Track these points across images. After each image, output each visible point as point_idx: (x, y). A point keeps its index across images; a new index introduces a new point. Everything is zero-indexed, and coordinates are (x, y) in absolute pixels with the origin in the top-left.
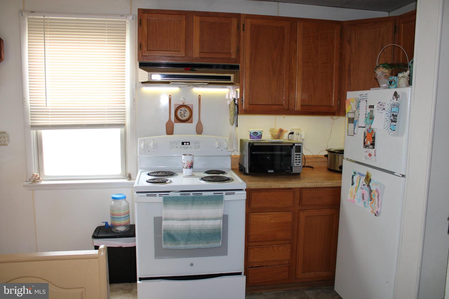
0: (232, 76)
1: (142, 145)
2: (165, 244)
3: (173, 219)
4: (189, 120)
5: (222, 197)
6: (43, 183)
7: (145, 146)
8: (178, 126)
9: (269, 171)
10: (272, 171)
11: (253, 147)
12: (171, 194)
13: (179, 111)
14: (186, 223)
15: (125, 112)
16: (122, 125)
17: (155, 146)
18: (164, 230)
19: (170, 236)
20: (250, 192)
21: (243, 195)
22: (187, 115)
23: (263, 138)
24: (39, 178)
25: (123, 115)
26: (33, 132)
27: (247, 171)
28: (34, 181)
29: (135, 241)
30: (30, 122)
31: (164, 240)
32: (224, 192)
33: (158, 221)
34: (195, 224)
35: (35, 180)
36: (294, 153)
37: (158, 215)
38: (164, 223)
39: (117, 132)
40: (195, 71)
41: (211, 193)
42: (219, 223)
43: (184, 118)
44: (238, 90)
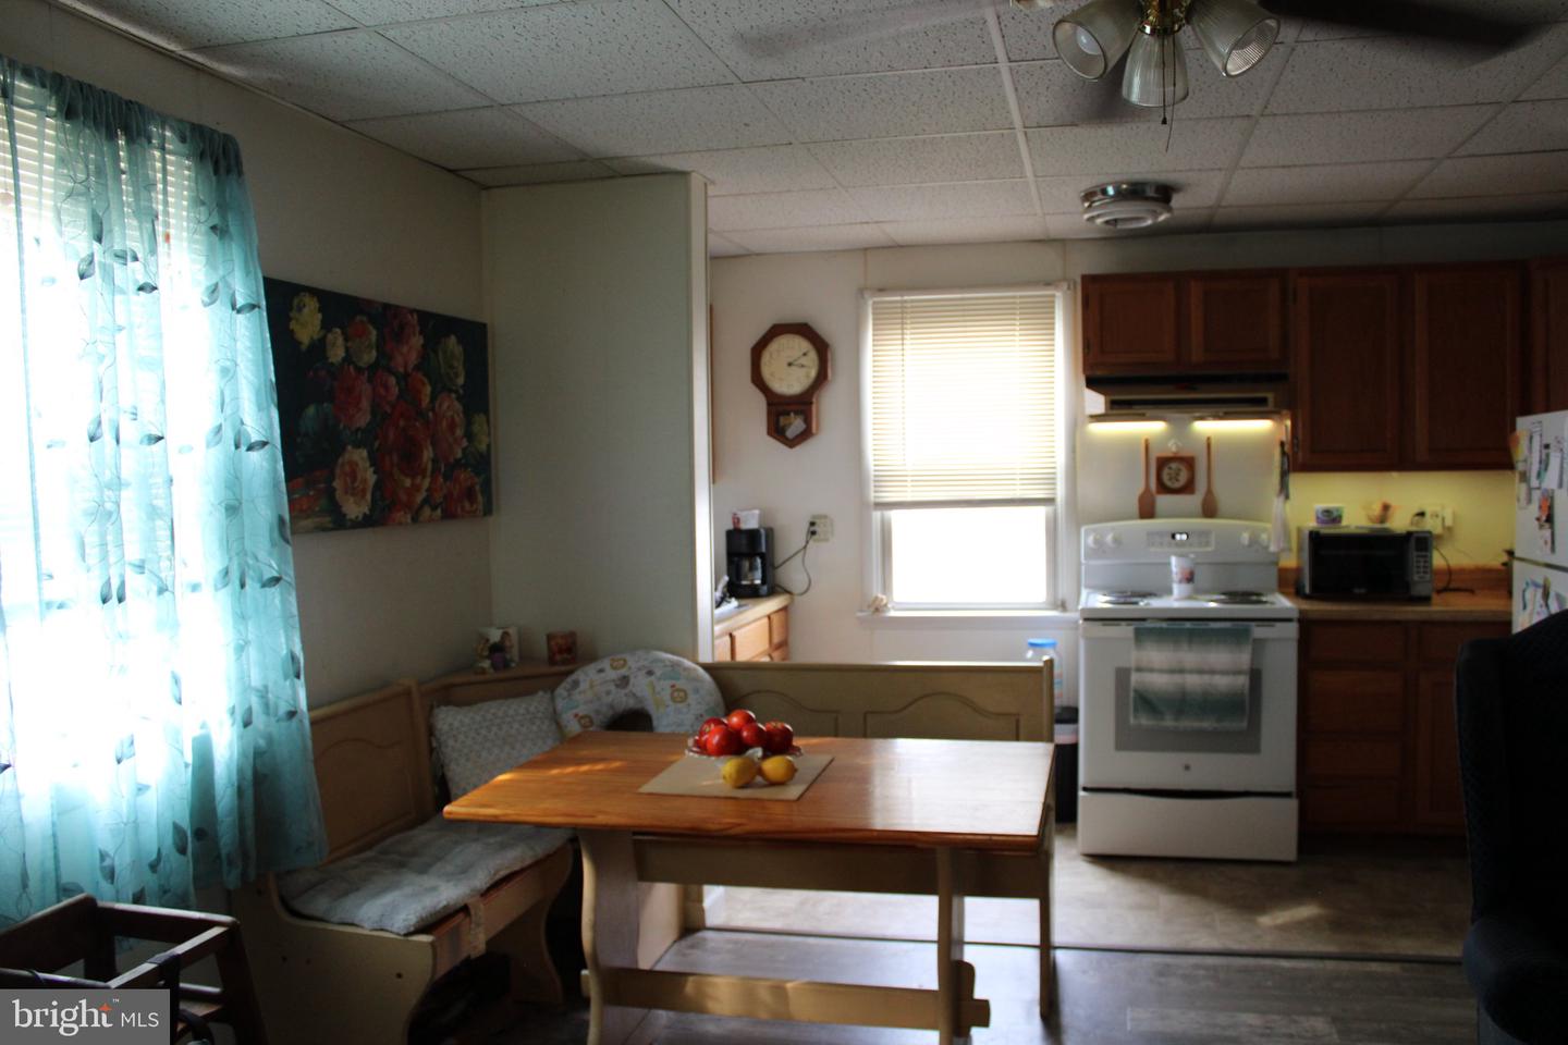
0: (1270, 396)
1: (1091, 539)
2: (1135, 717)
3: (1151, 670)
4: (1188, 488)
5: (1246, 633)
6: (892, 613)
7: (1096, 541)
8: (1164, 501)
9: (1357, 591)
10: (1363, 591)
11: (1316, 539)
12: (1148, 625)
13: (1166, 472)
14: (1177, 679)
15: (1054, 473)
16: (1049, 501)
17: (1116, 541)
18: (1136, 691)
19: (1147, 702)
20: (1306, 624)
21: (1292, 630)
22: (1183, 478)
23: (1344, 523)
24: (886, 605)
25: (1051, 480)
26: (877, 515)
27: (1307, 590)
28: (877, 610)
29: (1076, 732)
30: (872, 496)
31: (1136, 710)
32: (1253, 624)
33: (1122, 675)
34: (1193, 682)
35: (878, 608)
36: (1413, 554)
37: (1123, 664)
38: (1135, 678)
39: (1041, 512)
40: (1194, 390)
41: (1227, 625)
42: (1242, 681)
43: (1177, 485)
44: (1289, 423)
